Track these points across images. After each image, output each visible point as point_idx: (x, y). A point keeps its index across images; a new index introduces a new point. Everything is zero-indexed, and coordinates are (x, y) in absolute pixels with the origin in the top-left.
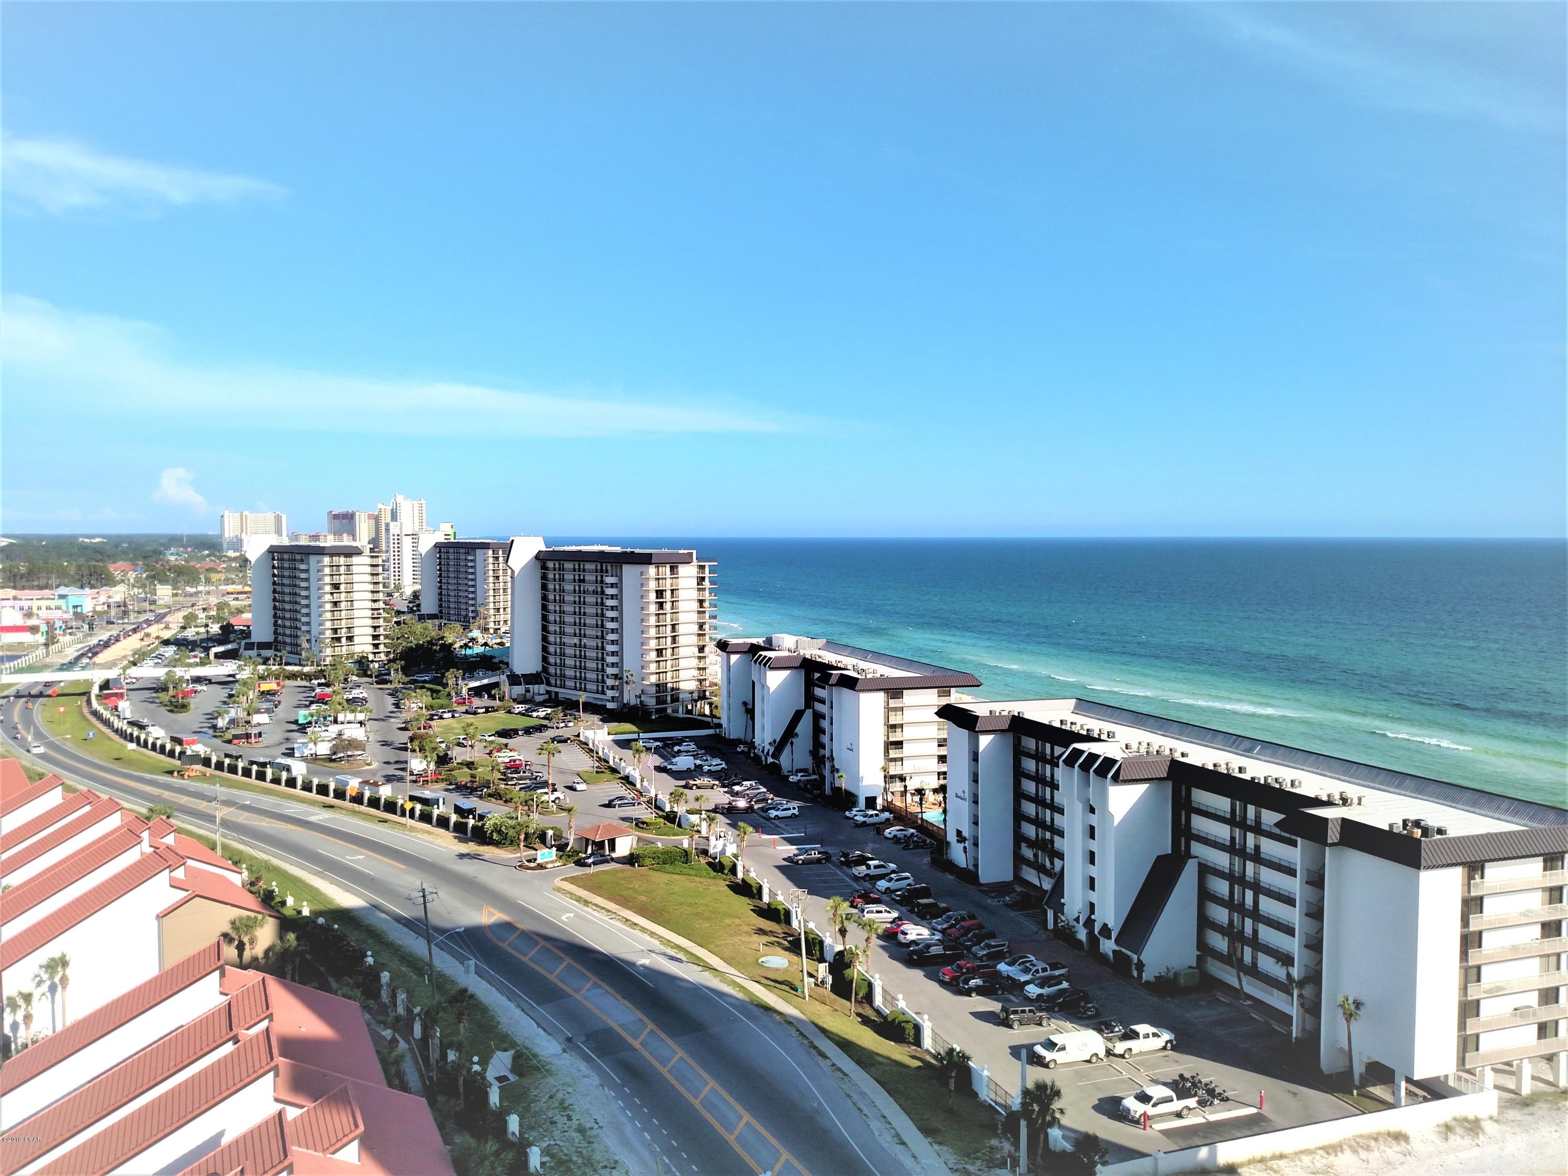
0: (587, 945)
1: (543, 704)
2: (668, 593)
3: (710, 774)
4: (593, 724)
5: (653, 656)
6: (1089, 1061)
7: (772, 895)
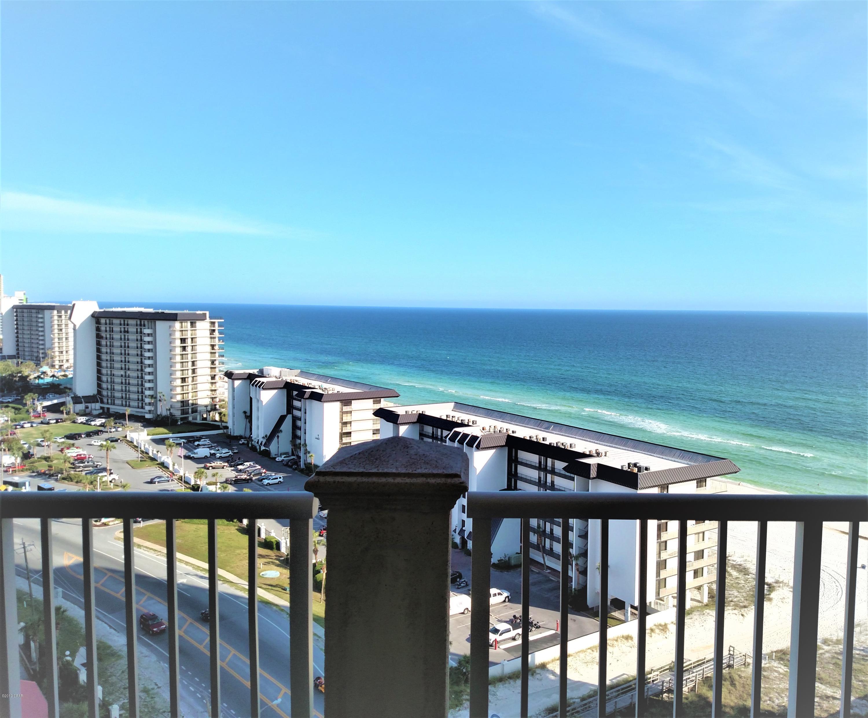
0: (142, 574)
1: (99, 416)
2: (189, 341)
3: (221, 458)
4: (138, 429)
5: (179, 382)
6: (463, 613)
7: (268, 533)
